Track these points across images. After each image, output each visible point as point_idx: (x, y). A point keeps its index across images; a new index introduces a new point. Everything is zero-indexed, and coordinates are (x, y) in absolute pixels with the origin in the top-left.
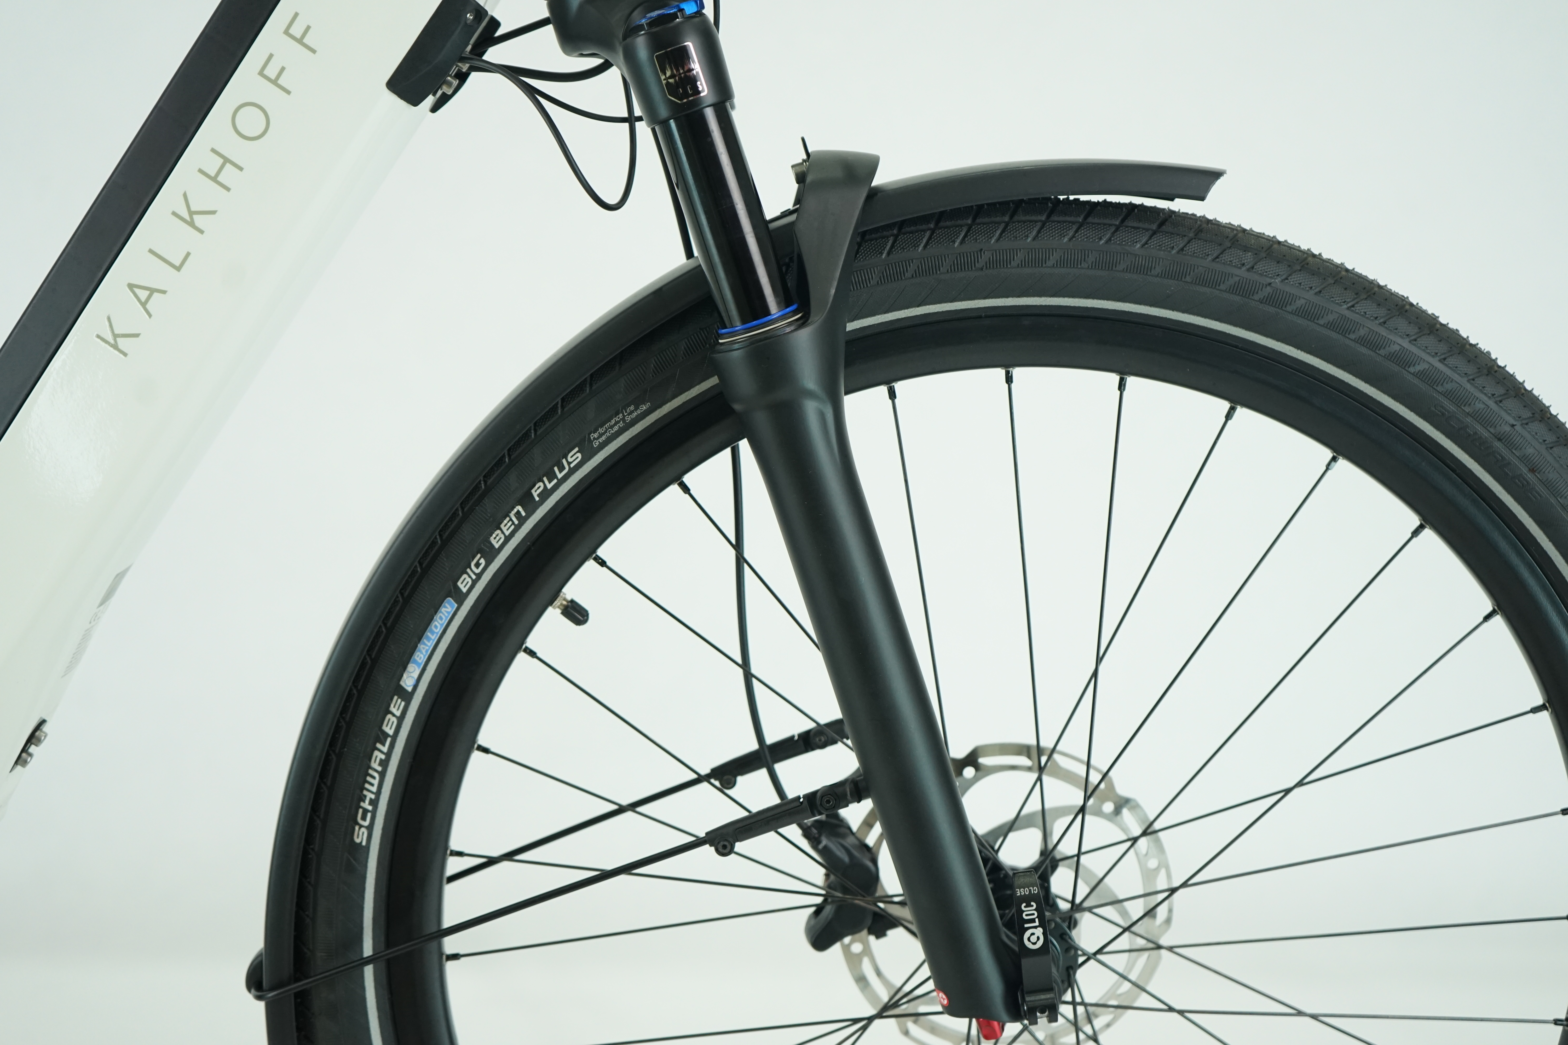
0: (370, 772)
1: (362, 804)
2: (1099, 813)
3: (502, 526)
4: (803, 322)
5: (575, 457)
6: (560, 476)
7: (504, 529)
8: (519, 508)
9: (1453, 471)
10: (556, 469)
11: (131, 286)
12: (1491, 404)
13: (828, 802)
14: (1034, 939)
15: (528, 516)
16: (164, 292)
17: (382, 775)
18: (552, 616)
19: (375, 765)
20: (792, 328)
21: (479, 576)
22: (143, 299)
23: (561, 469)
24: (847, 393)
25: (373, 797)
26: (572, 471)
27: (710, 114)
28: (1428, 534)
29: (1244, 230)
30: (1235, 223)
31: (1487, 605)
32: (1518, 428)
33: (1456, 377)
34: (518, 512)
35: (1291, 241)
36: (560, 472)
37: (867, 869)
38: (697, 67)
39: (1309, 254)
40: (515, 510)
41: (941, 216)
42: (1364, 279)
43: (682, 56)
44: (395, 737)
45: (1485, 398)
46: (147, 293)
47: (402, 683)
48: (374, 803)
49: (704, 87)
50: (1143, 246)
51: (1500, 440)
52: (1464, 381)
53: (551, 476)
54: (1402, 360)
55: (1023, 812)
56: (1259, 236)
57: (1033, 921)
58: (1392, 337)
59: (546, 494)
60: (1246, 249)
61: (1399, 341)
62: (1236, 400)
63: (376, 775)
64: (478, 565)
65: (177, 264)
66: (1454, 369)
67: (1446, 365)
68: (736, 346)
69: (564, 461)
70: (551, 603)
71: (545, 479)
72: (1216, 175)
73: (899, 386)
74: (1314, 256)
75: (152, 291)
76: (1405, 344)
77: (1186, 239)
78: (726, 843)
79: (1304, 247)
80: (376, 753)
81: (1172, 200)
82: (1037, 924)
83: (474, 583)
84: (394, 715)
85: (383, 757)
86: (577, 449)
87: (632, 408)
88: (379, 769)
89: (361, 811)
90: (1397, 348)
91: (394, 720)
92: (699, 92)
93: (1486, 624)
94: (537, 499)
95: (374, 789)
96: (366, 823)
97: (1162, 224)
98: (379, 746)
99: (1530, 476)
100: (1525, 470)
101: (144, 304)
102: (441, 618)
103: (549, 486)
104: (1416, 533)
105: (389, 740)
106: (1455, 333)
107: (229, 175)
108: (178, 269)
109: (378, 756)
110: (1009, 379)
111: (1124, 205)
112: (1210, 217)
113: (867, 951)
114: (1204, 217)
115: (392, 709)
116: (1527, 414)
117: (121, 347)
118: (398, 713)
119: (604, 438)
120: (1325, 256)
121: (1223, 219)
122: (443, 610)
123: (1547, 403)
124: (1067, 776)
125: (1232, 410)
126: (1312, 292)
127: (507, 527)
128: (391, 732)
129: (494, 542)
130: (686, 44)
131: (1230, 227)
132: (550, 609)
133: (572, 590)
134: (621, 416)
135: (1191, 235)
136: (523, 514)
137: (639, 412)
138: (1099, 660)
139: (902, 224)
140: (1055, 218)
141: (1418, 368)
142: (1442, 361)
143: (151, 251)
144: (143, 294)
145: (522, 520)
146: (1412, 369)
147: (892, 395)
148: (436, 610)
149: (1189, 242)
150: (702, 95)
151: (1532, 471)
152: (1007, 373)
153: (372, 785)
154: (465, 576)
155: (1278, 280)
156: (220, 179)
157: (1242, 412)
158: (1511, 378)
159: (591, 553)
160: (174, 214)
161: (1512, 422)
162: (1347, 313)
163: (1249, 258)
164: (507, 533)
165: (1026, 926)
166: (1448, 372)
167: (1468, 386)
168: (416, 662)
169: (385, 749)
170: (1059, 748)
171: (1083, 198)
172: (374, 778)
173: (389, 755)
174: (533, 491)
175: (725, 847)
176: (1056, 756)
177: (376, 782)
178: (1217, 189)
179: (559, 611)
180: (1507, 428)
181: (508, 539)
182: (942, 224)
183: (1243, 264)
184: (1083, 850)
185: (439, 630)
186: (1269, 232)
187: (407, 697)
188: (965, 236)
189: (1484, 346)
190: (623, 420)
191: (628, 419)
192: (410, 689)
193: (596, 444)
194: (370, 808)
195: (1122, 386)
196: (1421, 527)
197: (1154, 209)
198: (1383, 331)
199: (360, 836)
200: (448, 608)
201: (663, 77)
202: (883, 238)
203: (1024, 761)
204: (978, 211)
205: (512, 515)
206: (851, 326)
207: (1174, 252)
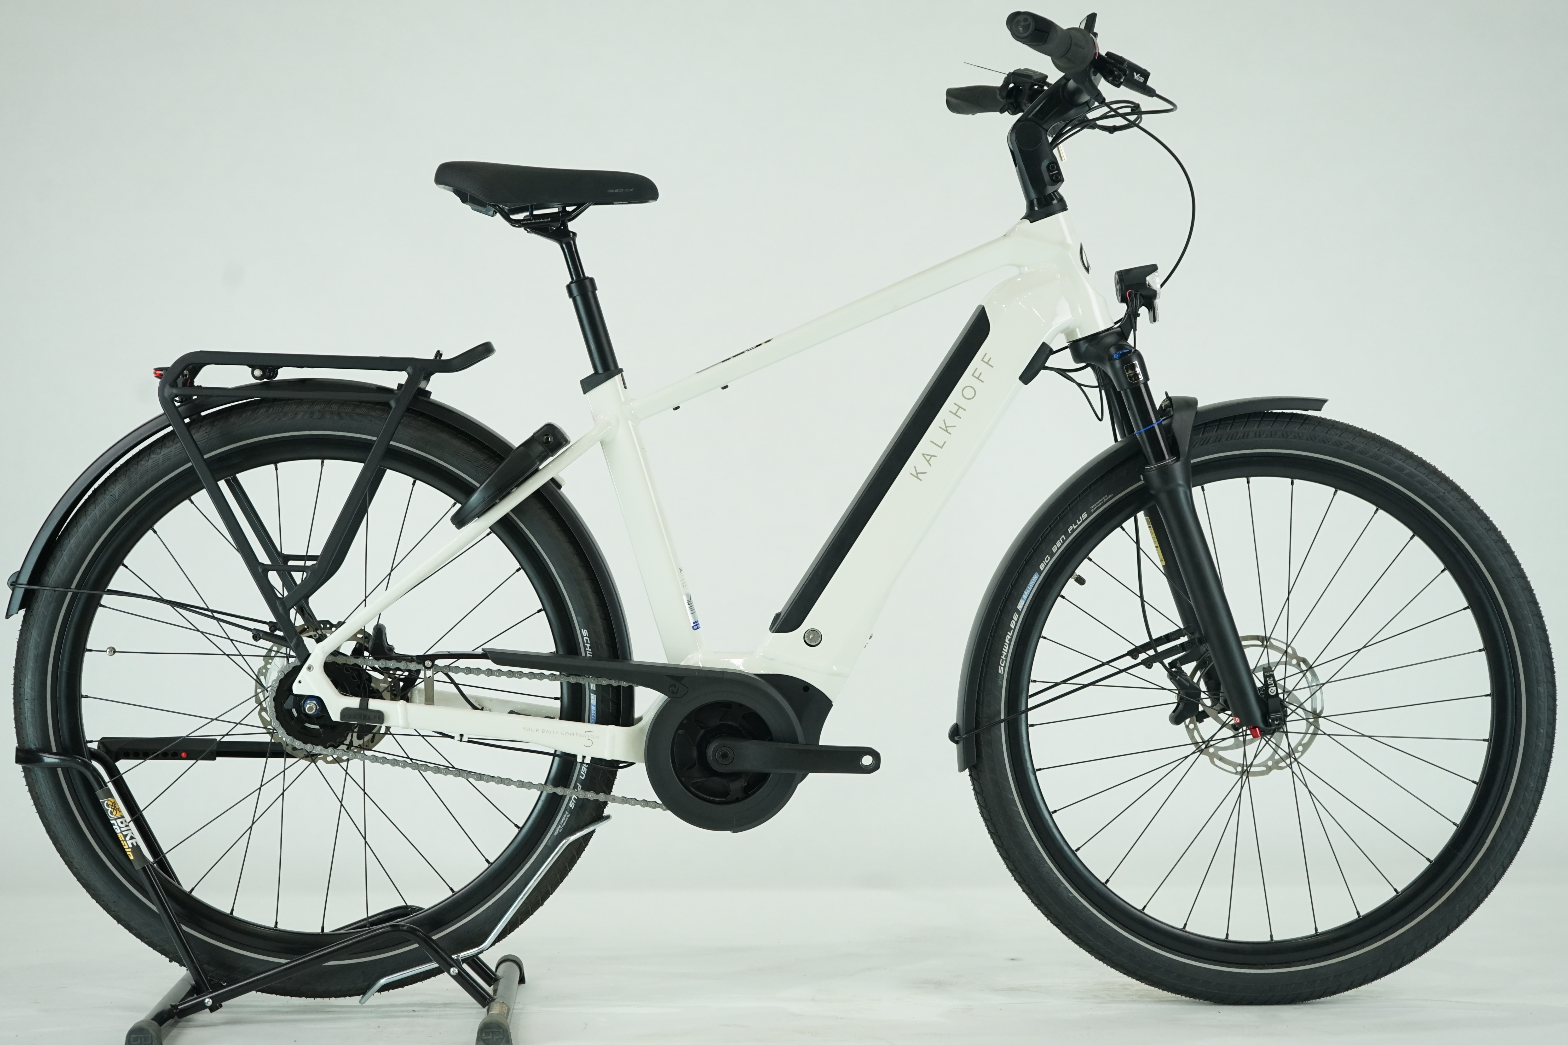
0: (1005, 643)
1: (1002, 657)
2: (1291, 665)
3: (1057, 544)
4: (1178, 460)
5: (1084, 516)
6: (1079, 523)
7: (1057, 545)
8: (1063, 536)
9: (1424, 512)
10: (1077, 521)
11: (923, 455)
12: (1435, 485)
13: (1189, 645)
14: (1272, 691)
15: (1067, 539)
16: (936, 456)
17: (1009, 645)
18: (1071, 581)
19: (1007, 641)
20: (1173, 462)
21: (1047, 564)
22: (928, 459)
23: (1079, 521)
24: (1193, 487)
25: (1006, 654)
26: (1083, 521)
27: (1142, 386)
28: (1416, 538)
29: (1337, 422)
30: (1333, 419)
31: (1442, 567)
32: (1446, 493)
33: (1421, 475)
34: (1063, 538)
35: (1355, 425)
36: (1079, 522)
37: (1196, 688)
38: (1138, 370)
39: (1362, 430)
40: (1062, 537)
41: (1220, 420)
42: (1384, 439)
43: (1133, 367)
44: (1014, 630)
45: (1433, 483)
46: (930, 457)
47: (1018, 607)
48: (1006, 656)
49: (1141, 377)
50: (1299, 429)
51: (1439, 498)
52: (1424, 476)
53: (1076, 524)
54: (1400, 469)
55: (1258, 665)
56: (1343, 424)
57: (1272, 684)
58: (1396, 460)
59: (1073, 531)
60: (1337, 428)
61: (1398, 461)
62: (1337, 488)
63: (1007, 645)
64: (1047, 559)
65: (941, 446)
66: (1420, 472)
67: (1417, 471)
68: (1153, 469)
69: (1081, 517)
70: (1070, 577)
71: (1073, 525)
72: (1325, 401)
73: (1205, 486)
74: (1364, 430)
75: (931, 456)
76: (1400, 462)
77: (1314, 426)
78: (1150, 663)
79: (1360, 427)
80: (1008, 636)
81: (1307, 411)
82: (1273, 685)
83: (1046, 566)
84: (1014, 620)
85: (1010, 638)
86: (1085, 513)
87: (1106, 496)
88: (1008, 642)
89: (1001, 659)
90: (1397, 464)
91: (1014, 622)
92: (1139, 379)
93: (1442, 574)
94: (1070, 533)
95: (1006, 651)
96: (1003, 665)
97: (1305, 420)
98: (1008, 633)
99: (1452, 512)
100: (1450, 510)
101: (928, 461)
102: (1033, 581)
103: (1075, 527)
104: (1411, 538)
105: (1012, 631)
106: (1421, 459)
107: (961, 411)
108: (941, 448)
109: (1008, 637)
110: (1248, 482)
111: (1290, 413)
112: (1323, 417)
113: (1196, 728)
114: (1321, 417)
115: (1014, 618)
116: (1449, 488)
117: (919, 477)
118: (1016, 620)
119: (1095, 508)
120: (1368, 431)
121: (1328, 418)
122: (1034, 577)
123: (1459, 485)
124: (1277, 649)
125: (1336, 491)
126: (1364, 444)
127: (1058, 544)
128: (1013, 627)
129: (1053, 550)
130: (1134, 362)
131: (1331, 421)
132: (1070, 579)
133: (1078, 572)
134: (1102, 499)
135: (1316, 424)
136: (1065, 539)
137: (1109, 498)
138: (1289, 593)
139: (1206, 424)
140: (1264, 419)
141: (1406, 472)
142: (1415, 469)
143: (931, 441)
144: (928, 458)
145: (1064, 541)
146: (1404, 472)
147: (1203, 489)
148: (1032, 577)
149: (1316, 427)
150: (1140, 380)
151: (1453, 510)
152: (1248, 479)
153: (1006, 649)
154: (1042, 564)
155: (1351, 440)
156: (957, 414)
157: (1340, 492)
158: (1444, 475)
159: (1086, 556)
160: (940, 427)
161: (1444, 491)
162: (1378, 452)
163: (1339, 432)
164: (1058, 546)
165: (1269, 686)
166: (1418, 473)
167: (1426, 478)
168: (1023, 599)
169: (1011, 634)
170: (1272, 637)
171: (1274, 411)
172: (1006, 646)
173: (1012, 637)
174: (1069, 529)
175: (1149, 665)
176: (1272, 640)
177: (1007, 648)
178: (1325, 407)
179: (1074, 580)
180: (1442, 494)
181: (1058, 549)
182: (1222, 423)
183: (1337, 435)
184: (1287, 676)
185: (1032, 586)
186: (1346, 422)
187: (1019, 613)
188: (1231, 427)
189: (1433, 464)
190: (1103, 501)
191: (1105, 500)
192: (1020, 610)
193: (1093, 510)
194: (1005, 659)
195: (1292, 483)
196: (1413, 536)
197: (1301, 415)
198: (1392, 458)
199: (1001, 670)
200: (1035, 577)
201: (1127, 374)
202: (1200, 428)
203: (1259, 643)
204: (1235, 418)
205: (1061, 539)
206: (1193, 461)
207: (1310, 430)
